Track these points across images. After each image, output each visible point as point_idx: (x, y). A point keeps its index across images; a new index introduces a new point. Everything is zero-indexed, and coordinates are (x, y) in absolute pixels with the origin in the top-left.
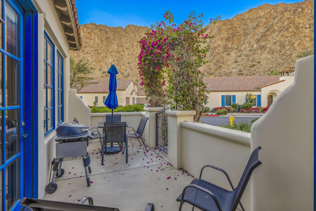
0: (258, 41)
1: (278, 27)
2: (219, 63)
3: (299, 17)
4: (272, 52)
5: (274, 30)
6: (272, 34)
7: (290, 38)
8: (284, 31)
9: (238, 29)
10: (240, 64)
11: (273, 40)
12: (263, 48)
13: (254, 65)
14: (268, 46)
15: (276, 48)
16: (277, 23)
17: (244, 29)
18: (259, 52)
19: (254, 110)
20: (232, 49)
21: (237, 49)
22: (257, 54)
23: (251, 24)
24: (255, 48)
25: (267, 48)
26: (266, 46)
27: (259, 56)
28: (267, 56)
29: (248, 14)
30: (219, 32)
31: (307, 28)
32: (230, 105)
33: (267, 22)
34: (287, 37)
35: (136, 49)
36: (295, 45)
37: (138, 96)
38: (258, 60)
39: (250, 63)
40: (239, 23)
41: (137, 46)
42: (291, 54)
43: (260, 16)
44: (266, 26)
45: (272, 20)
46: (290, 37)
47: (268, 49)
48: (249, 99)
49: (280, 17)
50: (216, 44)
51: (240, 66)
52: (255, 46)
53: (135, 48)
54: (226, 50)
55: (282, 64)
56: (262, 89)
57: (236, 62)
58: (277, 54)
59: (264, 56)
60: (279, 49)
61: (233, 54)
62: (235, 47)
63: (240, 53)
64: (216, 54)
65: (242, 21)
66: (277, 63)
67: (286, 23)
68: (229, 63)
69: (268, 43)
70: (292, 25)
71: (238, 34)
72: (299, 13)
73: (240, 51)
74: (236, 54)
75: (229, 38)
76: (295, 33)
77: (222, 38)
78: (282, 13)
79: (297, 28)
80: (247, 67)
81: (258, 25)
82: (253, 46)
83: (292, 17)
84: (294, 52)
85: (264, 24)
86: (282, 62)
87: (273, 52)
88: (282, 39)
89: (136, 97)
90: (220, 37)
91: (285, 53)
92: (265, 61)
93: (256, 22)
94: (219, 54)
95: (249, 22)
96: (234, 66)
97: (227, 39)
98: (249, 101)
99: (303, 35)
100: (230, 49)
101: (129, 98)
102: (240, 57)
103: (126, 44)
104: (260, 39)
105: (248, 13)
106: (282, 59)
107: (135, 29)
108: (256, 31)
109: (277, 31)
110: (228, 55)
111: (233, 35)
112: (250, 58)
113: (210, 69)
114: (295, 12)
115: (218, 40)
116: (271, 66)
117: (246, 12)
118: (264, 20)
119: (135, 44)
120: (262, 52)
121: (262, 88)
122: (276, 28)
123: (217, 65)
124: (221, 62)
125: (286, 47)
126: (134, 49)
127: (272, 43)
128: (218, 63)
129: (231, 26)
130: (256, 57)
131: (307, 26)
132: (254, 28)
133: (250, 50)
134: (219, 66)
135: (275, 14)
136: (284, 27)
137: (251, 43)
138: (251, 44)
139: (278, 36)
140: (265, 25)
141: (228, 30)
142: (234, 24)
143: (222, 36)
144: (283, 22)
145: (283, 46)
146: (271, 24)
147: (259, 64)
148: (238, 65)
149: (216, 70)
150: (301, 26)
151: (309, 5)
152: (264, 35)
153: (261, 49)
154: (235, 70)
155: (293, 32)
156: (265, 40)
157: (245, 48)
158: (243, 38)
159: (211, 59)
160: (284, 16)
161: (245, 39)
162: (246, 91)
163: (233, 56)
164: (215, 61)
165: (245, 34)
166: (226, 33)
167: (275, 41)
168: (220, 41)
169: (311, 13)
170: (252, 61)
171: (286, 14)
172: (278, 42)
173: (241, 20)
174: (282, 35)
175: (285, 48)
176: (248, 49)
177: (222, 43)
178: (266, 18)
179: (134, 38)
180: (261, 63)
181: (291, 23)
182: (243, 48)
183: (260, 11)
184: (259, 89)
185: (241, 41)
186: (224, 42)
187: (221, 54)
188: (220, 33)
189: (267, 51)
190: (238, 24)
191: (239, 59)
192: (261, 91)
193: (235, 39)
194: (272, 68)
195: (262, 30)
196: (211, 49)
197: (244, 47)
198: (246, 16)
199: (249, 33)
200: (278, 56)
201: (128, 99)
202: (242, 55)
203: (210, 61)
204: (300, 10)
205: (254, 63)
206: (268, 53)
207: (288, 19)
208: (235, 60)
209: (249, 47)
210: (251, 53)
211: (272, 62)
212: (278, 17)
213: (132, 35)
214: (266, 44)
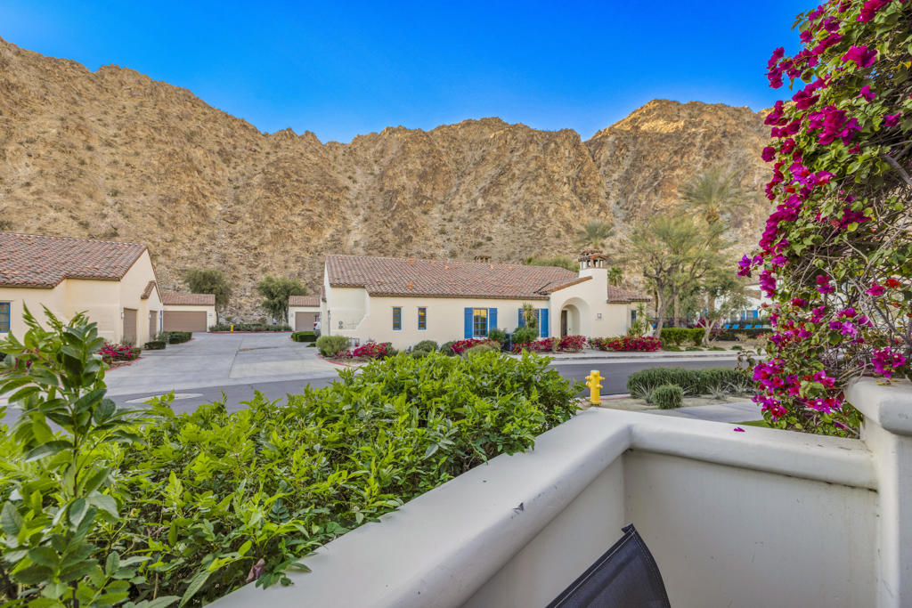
0: (485, 192)
1: (519, 170)
2: (406, 230)
3: (552, 160)
4: (511, 220)
5: (514, 175)
6: (511, 183)
7: (540, 198)
8: (530, 182)
9: (445, 158)
10: (452, 237)
11: (513, 197)
12: (494, 208)
13: (480, 244)
14: (504, 206)
15: (518, 214)
16: (518, 162)
17: (456, 161)
18: (488, 216)
19: (542, 347)
20: (434, 201)
21: (443, 203)
22: (485, 220)
23: (470, 153)
24: (480, 208)
25: (502, 210)
26: (500, 205)
27: (489, 225)
28: (503, 226)
29: (463, 130)
30: (403, 154)
31: (565, 184)
32: (484, 333)
33: (500, 156)
34: (536, 195)
35: (146, 152)
36: (550, 212)
37: (164, 304)
38: (487, 235)
39: (472, 239)
40: (446, 144)
41: (148, 142)
42: (544, 230)
43: (487, 140)
44: (499, 165)
45: (508, 154)
46: (541, 195)
47: (504, 214)
48: (529, 319)
49: (522, 151)
50: (396, 184)
51: (452, 244)
52: (480, 202)
53: (141, 148)
54: (421, 202)
55: (531, 247)
56: (553, 296)
57: (443, 232)
58: (521, 226)
59: (497, 226)
60: (523, 215)
61: (435, 212)
62: (441, 199)
63: (450, 214)
64: (398, 207)
65: (452, 142)
66: (521, 244)
67: (533, 165)
68: (429, 233)
69: (504, 200)
70: (541, 171)
71: (444, 168)
72: (552, 151)
73: (450, 208)
74: (443, 214)
75: (425, 172)
76: (548, 189)
77: (411, 171)
78: (525, 145)
79: (551, 180)
80: (467, 246)
81: (483, 159)
82: (475, 201)
83: (542, 156)
84: (549, 225)
85: (495, 159)
86: (530, 243)
87: (513, 221)
88: (528, 197)
89: (160, 307)
90: (405, 167)
91: (534, 225)
92: (500, 239)
93: (480, 152)
94: (405, 207)
95: (465, 147)
96: (439, 240)
97: (423, 177)
98: (527, 323)
99: (559, 195)
100: (429, 201)
101: (136, 310)
102: (451, 223)
103: (101, 129)
104: (489, 189)
105: (463, 127)
106: (529, 237)
107: (142, 87)
108: (481, 169)
109: (518, 178)
110: (425, 213)
111: (436, 170)
112: (470, 227)
113: (384, 242)
114: (546, 146)
115: (402, 175)
116: (512, 250)
117: (460, 124)
118: (495, 150)
119: (140, 132)
120: (493, 218)
121: (553, 294)
122: (517, 172)
123: (402, 234)
124: (410, 227)
125: (535, 214)
126: (139, 150)
127: (511, 201)
128: (403, 231)
129: (429, 148)
130: (483, 227)
131: (565, 180)
132: (477, 164)
133: (470, 210)
134: (406, 237)
135: (513, 142)
136: (529, 172)
137: (471, 194)
138: (472, 197)
139: (520, 188)
140: (497, 162)
141: (425, 156)
142: (436, 144)
143: (410, 167)
144: (528, 164)
145: (529, 211)
146: (507, 161)
147: (488, 242)
148: (448, 240)
149: (399, 246)
150: (556, 177)
151: (566, 141)
152: (495, 183)
153: (492, 211)
154: (441, 252)
155: (545, 185)
156: (498, 193)
157: (460, 203)
158: (455, 181)
159: (386, 218)
160: (528, 151)
161: (460, 184)
162: (520, 298)
163: (436, 218)
164: (395, 224)
165: (460, 174)
166: (418, 161)
167: (516, 198)
168: (405, 177)
169: (569, 157)
170: (477, 234)
171: (531, 147)
172: (522, 202)
173: (450, 139)
174: (528, 189)
175: (533, 216)
176: (467, 207)
177: (412, 184)
178: (499, 148)
179: (137, 113)
180: (493, 242)
181: (540, 168)
182: (455, 202)
183: (486, 130)
184: (544, 295)
185: (451, 187)
186: (415, 182)
187: (411, 210)
188: (405, 159)
189: (502, 216)
190: (443, 147)
191: (449, 226)
192: (549, 299)
193: (440, 178)
194: (513, 253)
195: (490, 171)
196: (386, 193)
197: (459, 201)
198: (460, 133)
199: (467, 172)
200: (522, 231)
201: (130, 314)
202: (454, 219)
203: (384, 221)
204: (553, 145)
205: (480, 240)
206: (505, 221)
207: (536, 158)
208: (440, 228)
209: (468, 202)
210: (473, 217)
211: (512, 241)
212: (518, 150)
213: (130, 104)
214: (500, 201)
